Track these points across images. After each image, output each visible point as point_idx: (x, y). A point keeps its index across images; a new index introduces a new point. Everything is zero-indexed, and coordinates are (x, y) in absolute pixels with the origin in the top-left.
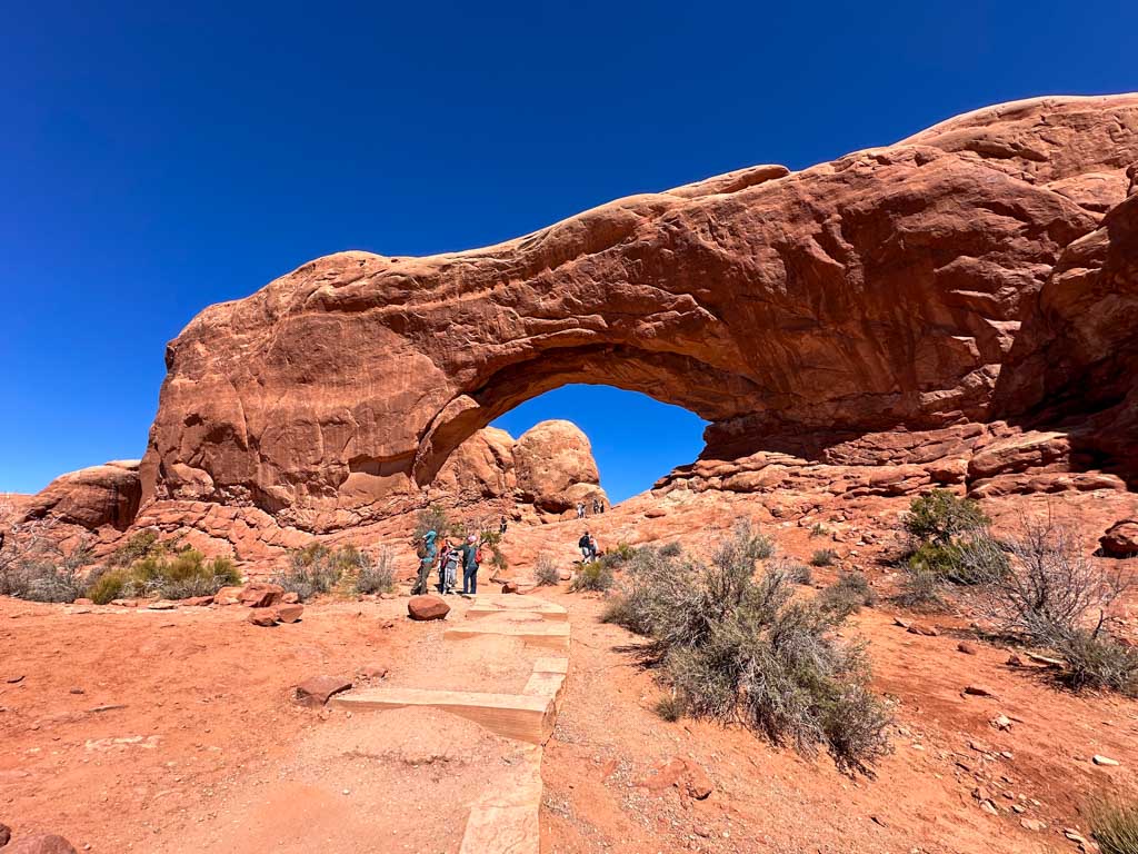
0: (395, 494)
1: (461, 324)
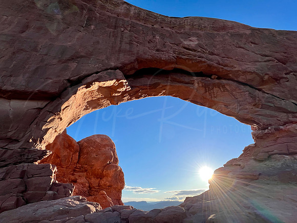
1: (130, 31)
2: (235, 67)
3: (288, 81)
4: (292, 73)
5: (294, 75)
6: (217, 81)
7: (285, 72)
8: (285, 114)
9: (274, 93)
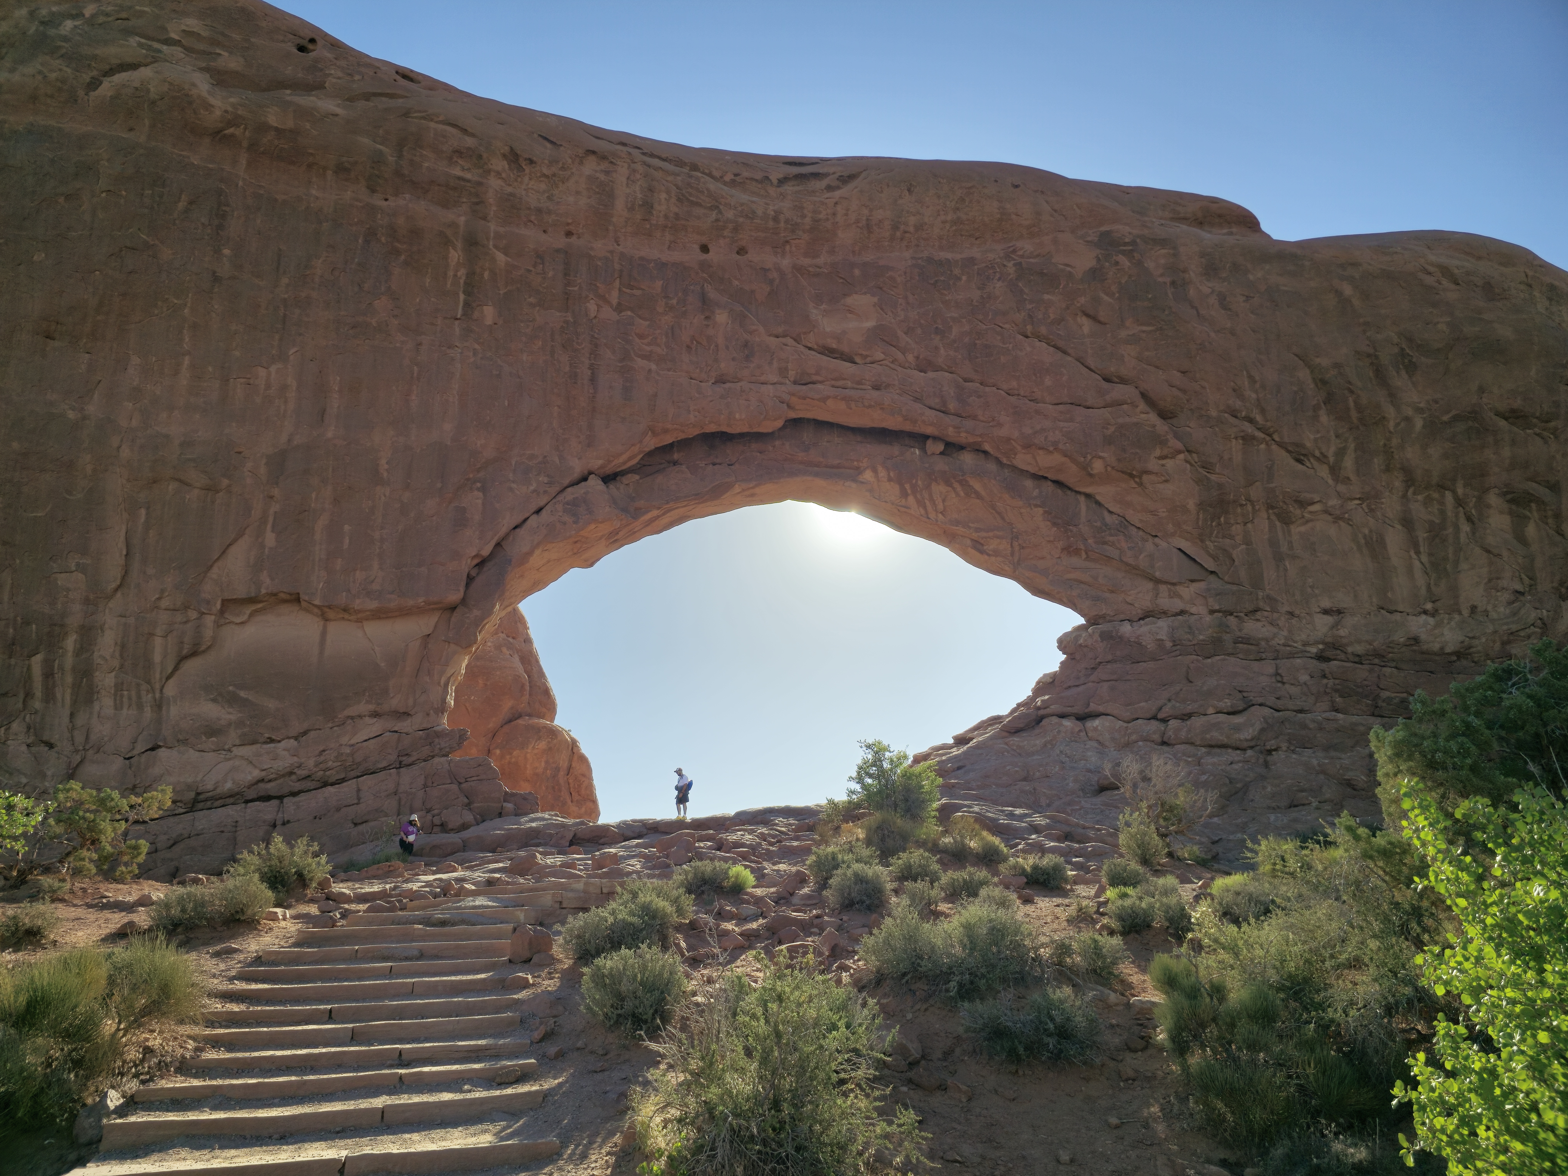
0: (375, 715)
1: (619, 308)
2: (1000, 425)
3: (1166, 481)
4: (1181, 456)
5: (1187, 461)
6: (941, 465)
7: (1158, 452)
8: (1150, 585)
9: (1130, 515)
